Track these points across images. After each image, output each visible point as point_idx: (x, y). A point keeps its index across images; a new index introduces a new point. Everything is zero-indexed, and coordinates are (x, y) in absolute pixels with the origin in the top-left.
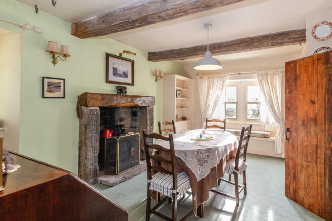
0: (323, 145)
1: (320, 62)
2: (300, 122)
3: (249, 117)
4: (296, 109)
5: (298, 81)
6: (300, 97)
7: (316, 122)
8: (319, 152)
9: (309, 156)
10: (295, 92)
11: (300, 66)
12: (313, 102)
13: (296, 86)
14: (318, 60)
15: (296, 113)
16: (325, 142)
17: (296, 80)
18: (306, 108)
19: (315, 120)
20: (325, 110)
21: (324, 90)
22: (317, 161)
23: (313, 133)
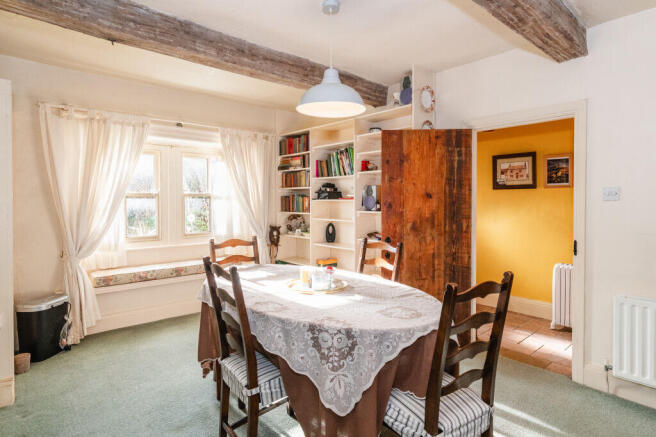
0: (442, 251)
1: (440, 141)
2: (409, 225)
3: (188, 230)
4: (402, 205)
5: (405, 164)
6: (409, 188)
7: (433, 223)
8: (436, 262)
9: (423, 271)
10: (399, 180)
11: (409, 142)
12: (429, 196)
13: (401, 170)
14: (437, 137)
15: (402, 213)
16: (445, 247)
17: (402, 162)
18: (419, 203)
19: (432, 221)
20: (445, 206)
21: (444, 181)
22: (434, 274)
23: (429, 239)
